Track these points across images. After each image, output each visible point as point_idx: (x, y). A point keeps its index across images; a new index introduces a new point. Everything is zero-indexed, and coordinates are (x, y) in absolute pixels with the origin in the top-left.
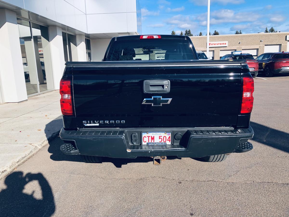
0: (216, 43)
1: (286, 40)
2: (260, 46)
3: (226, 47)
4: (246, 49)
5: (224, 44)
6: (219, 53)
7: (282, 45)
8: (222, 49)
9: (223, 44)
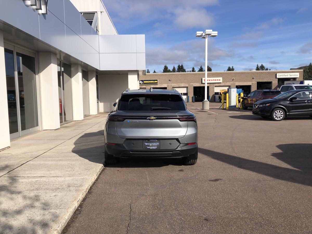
1: (276, 78)
2: (253, 82)
3: (221, 83)
4: (239, 85)
6: (214, 89)
7: (273, 82)
8: (217, 85)
9: (218, 80)
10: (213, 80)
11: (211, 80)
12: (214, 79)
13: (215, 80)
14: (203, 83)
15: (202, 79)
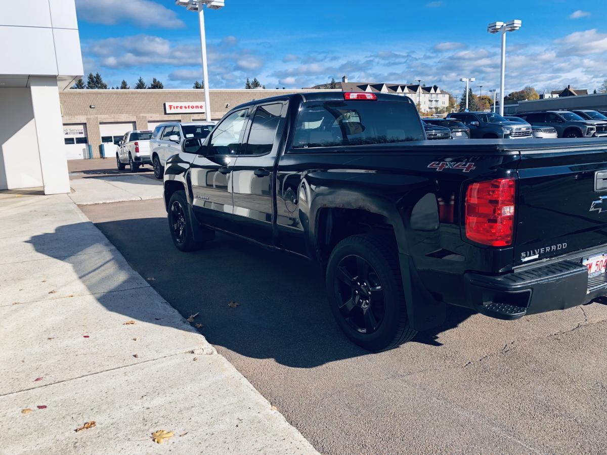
0: (183, 104)
3: (203, 113)
8: (196, 117)
9: (197, 107)
10: (189, 106)
11: (183, 108)
12: (191, 106)
13: (193, 107)
14: (167, 112)
15: (165, 105)
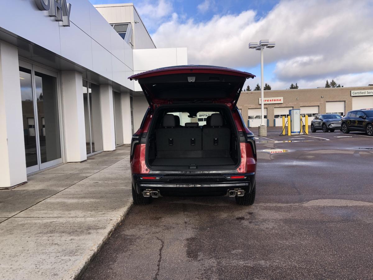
0: (269, 99)
1: (351, 96)
2: (321, 102)
3: (282, 103)
4: (305, 106)
5: (278, 100)
6: (273, 111)
7: (346, 101)
8: (277, 106)
14: (260, 104)
